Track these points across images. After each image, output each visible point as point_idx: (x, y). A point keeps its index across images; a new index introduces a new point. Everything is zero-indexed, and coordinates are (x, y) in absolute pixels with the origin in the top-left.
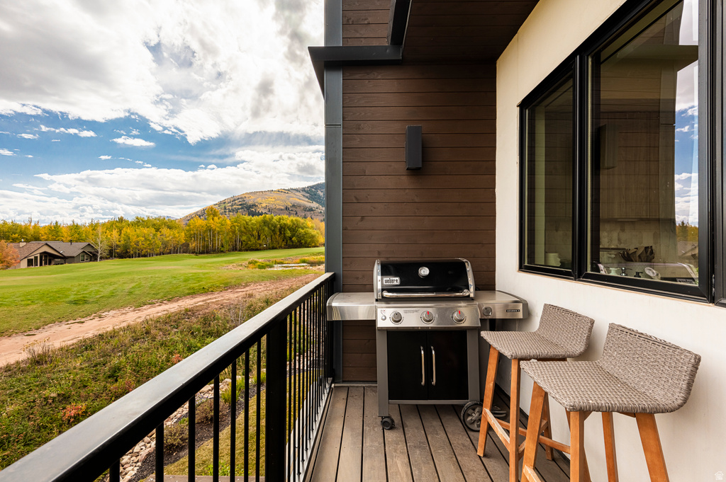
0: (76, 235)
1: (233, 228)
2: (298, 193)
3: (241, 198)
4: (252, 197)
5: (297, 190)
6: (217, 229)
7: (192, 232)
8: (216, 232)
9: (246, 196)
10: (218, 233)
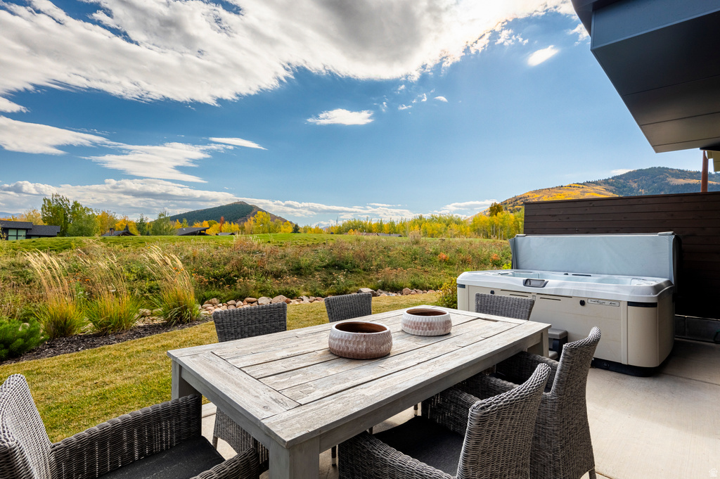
0: (392, 229)
1: (516, 223)
2: (598, 187)
3: (524, 198)
4: (538, 196)
5: (596, 183)
6: (500, 224)
7: (476, 228)
8: (499, 228)
9: (529, 195)
10: (501, 228)
